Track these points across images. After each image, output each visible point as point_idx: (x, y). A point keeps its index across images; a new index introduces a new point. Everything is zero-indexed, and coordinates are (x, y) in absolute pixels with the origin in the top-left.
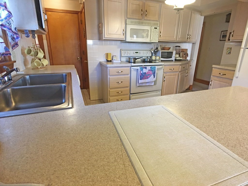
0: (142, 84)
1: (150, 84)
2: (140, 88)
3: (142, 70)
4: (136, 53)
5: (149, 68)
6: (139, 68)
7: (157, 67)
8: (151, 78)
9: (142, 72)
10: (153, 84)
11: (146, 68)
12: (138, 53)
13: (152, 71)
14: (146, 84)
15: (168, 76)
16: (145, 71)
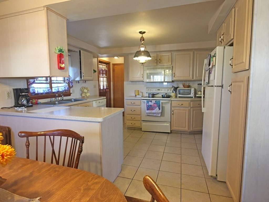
0: (149, 114)
1: (157, 115)
2: (148, 117)
3: (148, 102)
4: (158, 90)
5: (154, 101)
6: (145, 101)
7: (161, 101)
8: (156, 110)
9: (148, 104)
10: (160, 115)
11: (151, 101)
12: (160, 90)
13: (157, 104)
14: (153, 114)
15: (176, 110)
16: (150, 103)
